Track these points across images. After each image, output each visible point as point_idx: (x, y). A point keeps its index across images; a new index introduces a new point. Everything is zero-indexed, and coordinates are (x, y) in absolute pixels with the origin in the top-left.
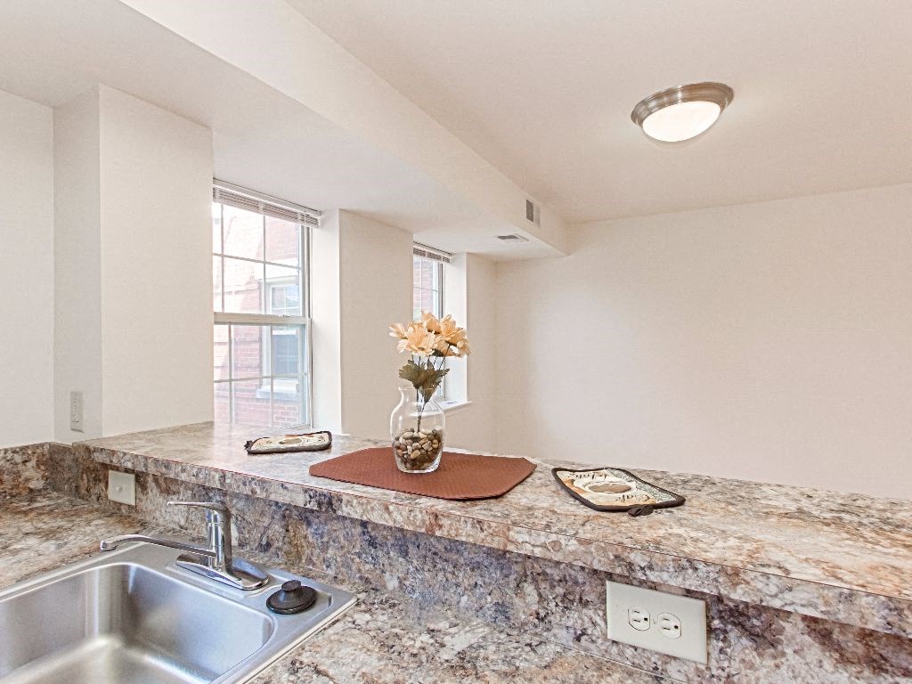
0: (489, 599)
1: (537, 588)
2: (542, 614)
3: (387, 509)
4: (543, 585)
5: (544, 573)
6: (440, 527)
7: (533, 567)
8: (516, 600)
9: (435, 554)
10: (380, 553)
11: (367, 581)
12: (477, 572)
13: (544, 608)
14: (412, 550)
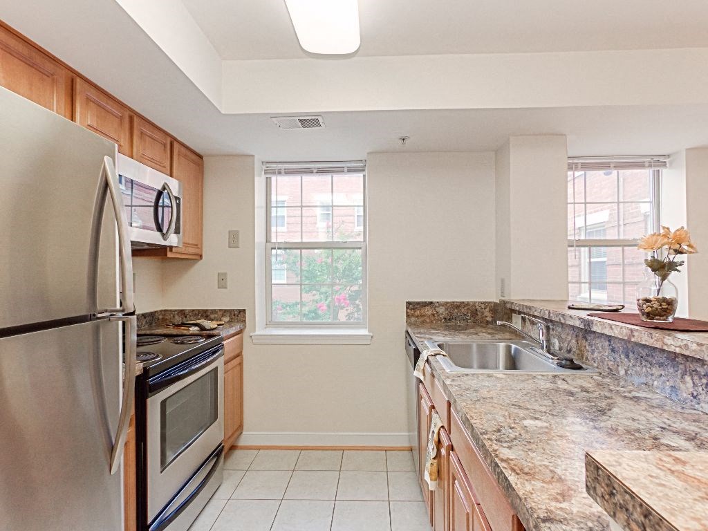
0: (668, 383)
1: (692, 379)
2: (695, 394)
3: (611, 327)
4: (696, 377)
5: (696, 371)
6: (634, 336)
7: (690, 367)
8: (681, 385)
9: (642, 357)
10: (617, 356)
11: (611, 370)
12: (662, 368)
13: (696, 391)
14: (631, 355)
